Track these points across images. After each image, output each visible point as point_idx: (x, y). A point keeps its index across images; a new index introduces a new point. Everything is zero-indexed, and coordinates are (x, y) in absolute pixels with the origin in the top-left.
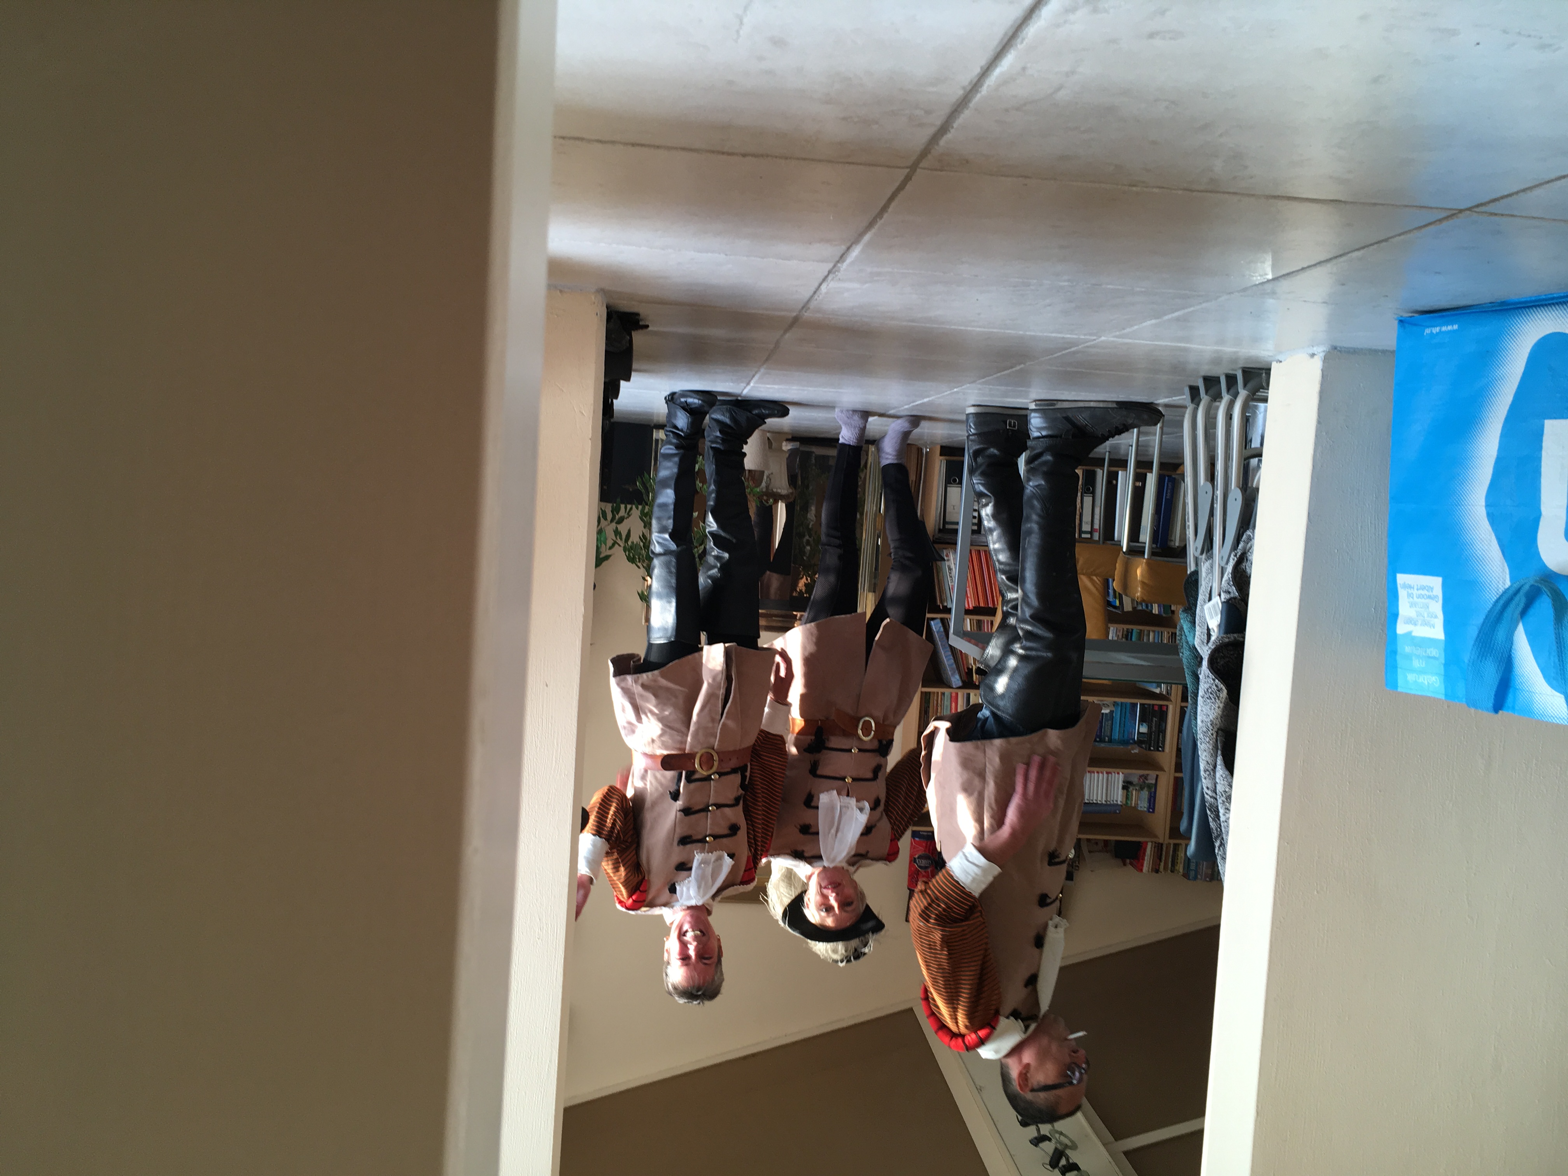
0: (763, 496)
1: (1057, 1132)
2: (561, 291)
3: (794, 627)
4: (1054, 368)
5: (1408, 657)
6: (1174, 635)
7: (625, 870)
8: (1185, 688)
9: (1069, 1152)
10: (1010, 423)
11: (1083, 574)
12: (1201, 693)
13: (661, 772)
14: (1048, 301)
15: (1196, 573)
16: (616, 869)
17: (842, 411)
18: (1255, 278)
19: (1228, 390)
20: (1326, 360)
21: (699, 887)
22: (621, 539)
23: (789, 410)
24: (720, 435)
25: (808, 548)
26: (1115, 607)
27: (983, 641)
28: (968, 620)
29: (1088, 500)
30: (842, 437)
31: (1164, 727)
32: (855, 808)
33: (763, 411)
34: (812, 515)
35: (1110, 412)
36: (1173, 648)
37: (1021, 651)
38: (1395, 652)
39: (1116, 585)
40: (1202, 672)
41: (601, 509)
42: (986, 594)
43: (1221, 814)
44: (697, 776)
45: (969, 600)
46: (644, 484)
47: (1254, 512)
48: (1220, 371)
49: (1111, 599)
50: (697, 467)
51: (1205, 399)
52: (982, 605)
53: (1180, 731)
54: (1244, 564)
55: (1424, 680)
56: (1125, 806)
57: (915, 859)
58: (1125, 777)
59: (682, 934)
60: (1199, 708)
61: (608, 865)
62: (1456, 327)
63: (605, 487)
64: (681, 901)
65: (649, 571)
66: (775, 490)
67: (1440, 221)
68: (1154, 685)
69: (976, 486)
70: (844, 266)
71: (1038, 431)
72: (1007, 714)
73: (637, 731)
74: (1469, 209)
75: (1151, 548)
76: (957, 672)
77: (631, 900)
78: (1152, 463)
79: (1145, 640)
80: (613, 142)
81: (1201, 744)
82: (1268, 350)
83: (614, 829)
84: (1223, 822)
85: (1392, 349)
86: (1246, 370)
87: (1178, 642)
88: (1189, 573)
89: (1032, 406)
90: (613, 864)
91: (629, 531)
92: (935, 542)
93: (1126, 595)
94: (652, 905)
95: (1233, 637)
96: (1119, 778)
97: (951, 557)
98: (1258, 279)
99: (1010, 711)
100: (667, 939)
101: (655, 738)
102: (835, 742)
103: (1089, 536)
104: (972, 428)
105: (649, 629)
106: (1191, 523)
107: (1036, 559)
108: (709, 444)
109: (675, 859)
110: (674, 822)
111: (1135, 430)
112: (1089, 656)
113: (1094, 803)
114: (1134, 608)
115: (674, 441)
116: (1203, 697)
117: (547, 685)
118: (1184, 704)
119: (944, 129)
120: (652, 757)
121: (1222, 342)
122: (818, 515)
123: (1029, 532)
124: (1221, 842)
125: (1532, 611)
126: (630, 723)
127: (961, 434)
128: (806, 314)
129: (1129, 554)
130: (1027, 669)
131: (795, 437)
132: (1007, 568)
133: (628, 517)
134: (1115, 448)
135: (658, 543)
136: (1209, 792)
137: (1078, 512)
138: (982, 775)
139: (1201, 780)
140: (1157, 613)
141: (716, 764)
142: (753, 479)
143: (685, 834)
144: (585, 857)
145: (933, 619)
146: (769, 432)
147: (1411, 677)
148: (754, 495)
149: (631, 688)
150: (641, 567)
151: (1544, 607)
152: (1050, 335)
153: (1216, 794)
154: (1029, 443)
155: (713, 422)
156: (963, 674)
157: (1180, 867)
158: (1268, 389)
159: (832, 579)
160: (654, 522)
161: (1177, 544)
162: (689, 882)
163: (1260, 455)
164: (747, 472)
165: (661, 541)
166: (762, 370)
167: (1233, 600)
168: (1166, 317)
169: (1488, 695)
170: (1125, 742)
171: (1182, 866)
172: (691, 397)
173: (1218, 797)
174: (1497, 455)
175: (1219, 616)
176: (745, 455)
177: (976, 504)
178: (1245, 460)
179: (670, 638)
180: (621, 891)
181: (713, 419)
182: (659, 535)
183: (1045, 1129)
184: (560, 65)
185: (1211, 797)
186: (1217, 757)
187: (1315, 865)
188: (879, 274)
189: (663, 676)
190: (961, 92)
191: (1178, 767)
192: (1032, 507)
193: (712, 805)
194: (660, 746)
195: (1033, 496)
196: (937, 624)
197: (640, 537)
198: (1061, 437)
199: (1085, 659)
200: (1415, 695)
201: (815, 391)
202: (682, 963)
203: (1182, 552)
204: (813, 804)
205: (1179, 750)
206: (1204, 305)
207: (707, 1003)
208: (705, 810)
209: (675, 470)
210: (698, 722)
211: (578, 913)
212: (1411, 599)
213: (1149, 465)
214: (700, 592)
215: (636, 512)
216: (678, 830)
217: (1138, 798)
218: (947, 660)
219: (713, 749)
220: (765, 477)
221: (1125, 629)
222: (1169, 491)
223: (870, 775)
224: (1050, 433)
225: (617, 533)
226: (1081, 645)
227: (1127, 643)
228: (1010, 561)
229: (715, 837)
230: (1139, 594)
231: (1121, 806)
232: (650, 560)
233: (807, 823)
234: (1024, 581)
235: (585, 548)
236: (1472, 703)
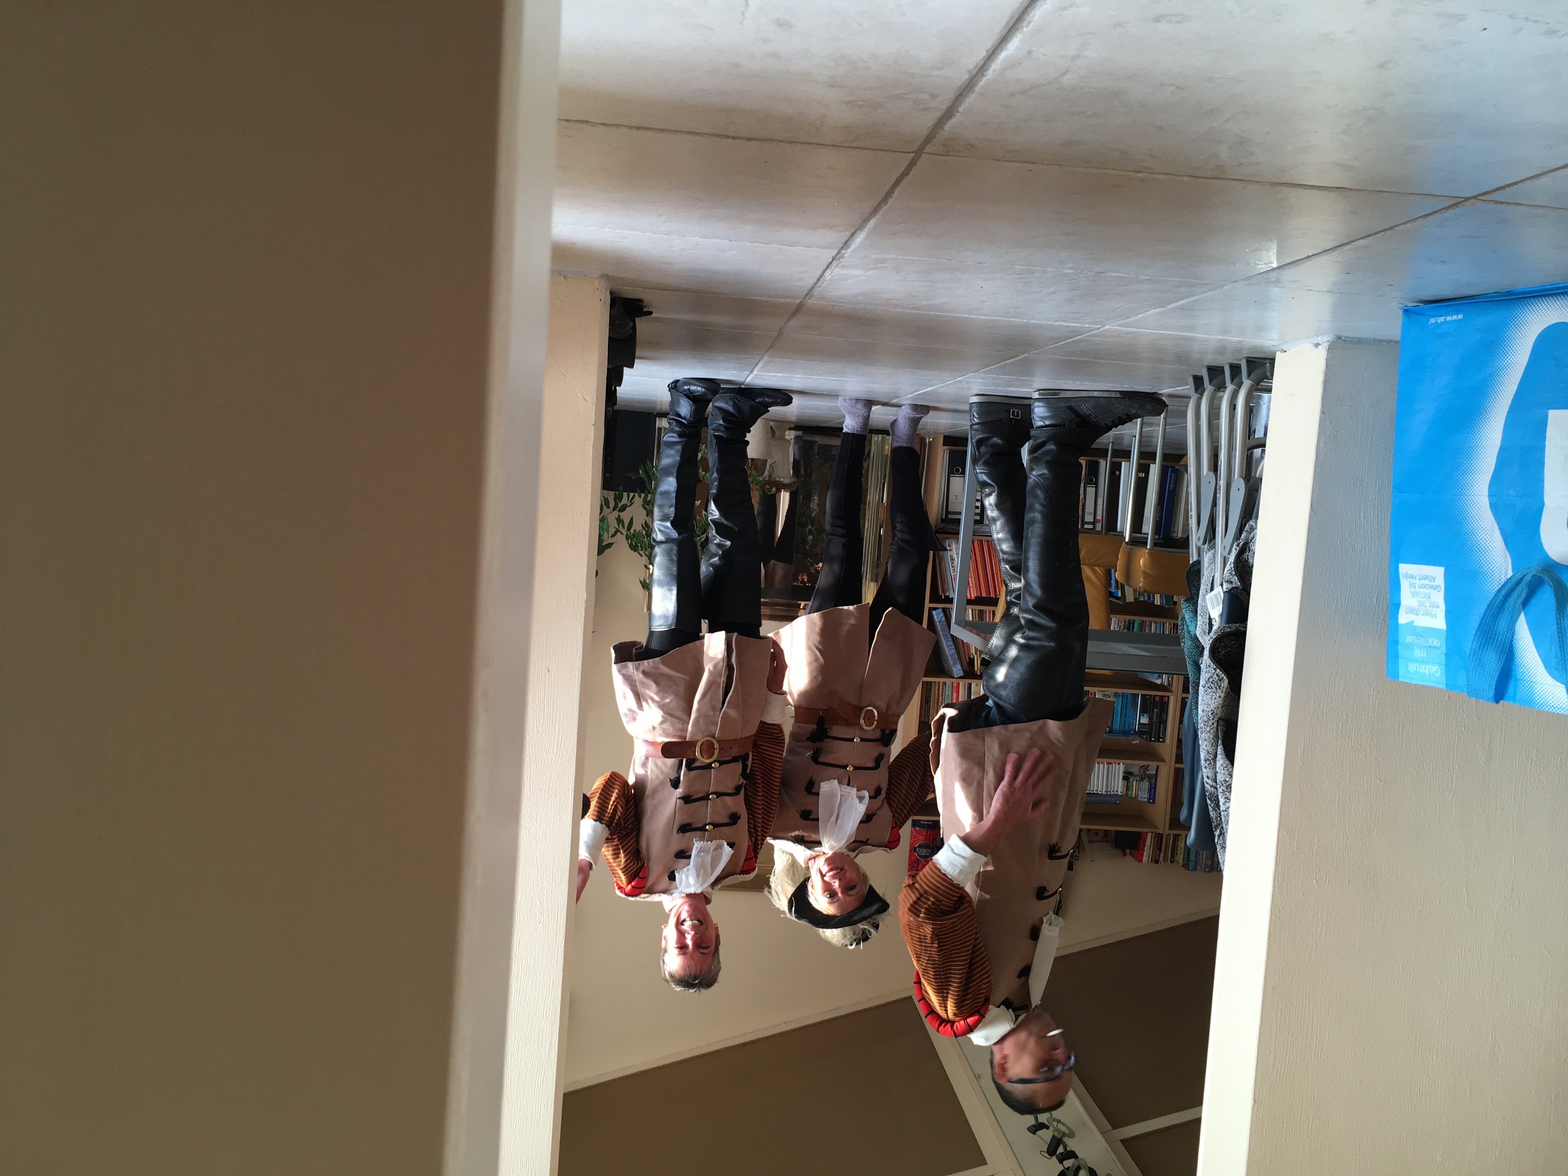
0: (765, 484)
1: (1055, 1120)
2: (565, 277)
3: (797, 617)
4: (1058, 357)
5: (1410, 647)
6: (1176, 626)
7: (625, 856)
8: (1187, 679)
9: (1065, 1139)
10: (1013, 412)
11: (1085, 564)
12: (1202, 682)
13: (661, 759)
14: (1051, 289)
15: (1198, 563)
16: (616, 855)
17: (845, 400)
18: (1260, 267)
19: (1232, 379)
20: (1330, 349)
21: (698, 875)
22: (623, 527)
23: (792, 398)
24: (723, 424)
25: (811, 537)
26: (1117, 598)
27: (985, 630)
28: (970, 610)
29: (1091, 490)
30: (846, 426)
31: (1165, 719)
32: (855, 797)
33: (766, 399)
34: (814, 505)
35: (1114, 401)
36: (1175, 640)
37: (1022, 641)
38: (1396, 642)
39: (1118, 575)
40: (1204, 662)
41: (604, 497)
42: (989, 584)
43: (1221, 804)
44: (696, 764)
45: (971, 589)
46: (646, 472)
47: (1257, 500)
48: (1223, 362)
49: (1113, 590)
50: (700, 456)
51: (1209, 388)
52: (984, 595)
53: (1181, 722)
54: (1247, 554)
55: (1425, 670)
56: (1125, 796)
57: (915, 848)
58: (1125, 768)
59: (679, 923)
60: (1200, 698)
61: (608, 851)
62: (1460, 317)
63: (608, 475)
64: (680, 889)
65: (651, 560)
66: (777, 479)
67: (1446, 208)
68: (1156, 675)
69: (979, 476)
70: (848, 253)
71: (1041, 421)
72: (1010, 704)
73: (638, 718)
74: (1475, 197)
75: (1153, 539)
76: (958, 661)
77: (630, 886)
78: (1156, 454)
79: (1147, 631)
80: (618, 126)
81: (1202, 733)
82: (1274, 340)
83: (615, 816)
84: (1223, 811)
85: (1396, 339)
86: (1250, 359)
87: (1179, 631)
88: (1191, 562)
89: (1036, 395)
90: (613, 850)
91: (632, 519)
92: (937, 532)
93: (1129, 585)
94: (651, 892)
95: (1234, 626)
96: (1119, 769)
97: (954, 546)
98: (1262, 267)
99: (1012, 701)
100: (665, 927)
101: (656, 725)
102: (837, 731)
103: (1091, 527)
104: (976, 417)
105: (650, 616)
106: (1193, 513)
107: (1038, 549)
108: (712, 432)
109: (675, 847)
110: (674, 809)
111: (1139, 420)
112: (1092, 646)
113: (1094, 793)
114: (1136, 599)
115: (677, 429)
116: (1204, 687)
117: (549, 671)
118: (1185, 695)
119: (949, 114)
120: (653, 744)
121: (1226, 331)
122: (822, 505)
123: (1033, 522)
124: (1221, 831)
125: (1534, 601)
126: (630, 710)
127: (964, 424)
128: (809, 301)
129: (1132, 545)
130: (1029, 659)
131: (799, 426)
132: (1011, 558)
133: (630, 505)
134: (1118, 439)
135: (660, 530)
136: (1209, 781)
137: (1081, 504)
138: (981, 765)
139: (1202, 770)
140: (1159, 604)
141: (716, 752)
142: (756, 469)
143: (685, 822)
144: (585, 842)
145: (935, 609)
146: (772, 420)
147: (1412, 667)
148: (756, 484)
149: (632, 675)
150: (644, 555)
151: (1546, 597)
152: (1054, 323)
153: (1216, 783)
154: (1033, 433)
155: (715, 409)
156: (965, 663)
157: (1180, 858)
158: (1272, 380)
159: (836, 567)
160: (656, 511)
161: (1180, 536)
162: (688, 870)
163: (1264, 445)
164: (750, 461)
165: (662, 529)
166: (766, 358)
167: (1235, 590)
168: (1171, 306)
169: (1489, 687)
170: (1126, 733)
171: (1182, 856)
172: (695, 385)
173: (1218, 786)
174: (1501, 445)
175: (1221, 606)
176: (747, 443)
177: (979, 494)
178: (1248, 450)
179: (671, 625)
180: (620, 877)
181: (716, 407)
182: (661, 523)
183: (1043, 1118)
184: (565, 47)
185: (1211, 786)
186: (1217, 746)
187: (1315, 854)
188: (883, 261)
189: (664, 663)
190: (966, 76)
191: (1179, 758)
192: (1036, 497)
193: (712, 793)
194: (661, 733)
195: (1037, 485)
196: (939, 614)
197: (642, 525)
198: (1064, 426)
199: (1088, 650)
200: (1416, 685)
201: (818, 379)
202: (679, 952)
203: (1185, 543)
204: (813, 790)
205: (1180, 741)
206: (1209, 293)
207: (704, 991)
208: (706, 798)
209: (678, 458)
210: (698, 710)
211: (578, 898)
212: (1413, 589)
213: (1152, 456)
214: (702, 582)
215: (638, 500)
216: (678, 817)
217: (1138, 789)
218: (948, 650)
219: (714, 737)
220: (768, 466)
221: (1127, 621)
222: (1172, 482)
223: (871, 764)
224: (1053, 422)
225: (619, 521)
226: (1084, 635)
227: (1128, 634)
228: (1013, 551)
229: (715, 825)
230: (1141, 584)
231: (1122, 796)
232: (652, 547)
233: (808, 808)
234: (1027, 570)
235: (588, 533)
236: (1473, 693)
